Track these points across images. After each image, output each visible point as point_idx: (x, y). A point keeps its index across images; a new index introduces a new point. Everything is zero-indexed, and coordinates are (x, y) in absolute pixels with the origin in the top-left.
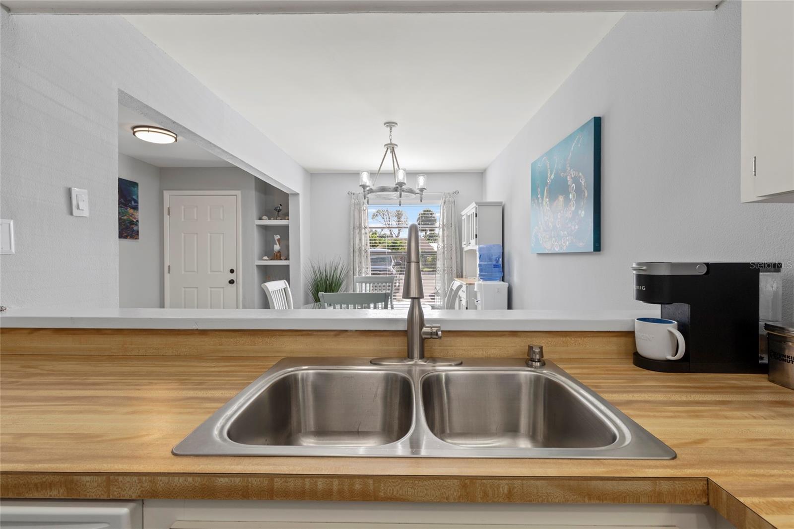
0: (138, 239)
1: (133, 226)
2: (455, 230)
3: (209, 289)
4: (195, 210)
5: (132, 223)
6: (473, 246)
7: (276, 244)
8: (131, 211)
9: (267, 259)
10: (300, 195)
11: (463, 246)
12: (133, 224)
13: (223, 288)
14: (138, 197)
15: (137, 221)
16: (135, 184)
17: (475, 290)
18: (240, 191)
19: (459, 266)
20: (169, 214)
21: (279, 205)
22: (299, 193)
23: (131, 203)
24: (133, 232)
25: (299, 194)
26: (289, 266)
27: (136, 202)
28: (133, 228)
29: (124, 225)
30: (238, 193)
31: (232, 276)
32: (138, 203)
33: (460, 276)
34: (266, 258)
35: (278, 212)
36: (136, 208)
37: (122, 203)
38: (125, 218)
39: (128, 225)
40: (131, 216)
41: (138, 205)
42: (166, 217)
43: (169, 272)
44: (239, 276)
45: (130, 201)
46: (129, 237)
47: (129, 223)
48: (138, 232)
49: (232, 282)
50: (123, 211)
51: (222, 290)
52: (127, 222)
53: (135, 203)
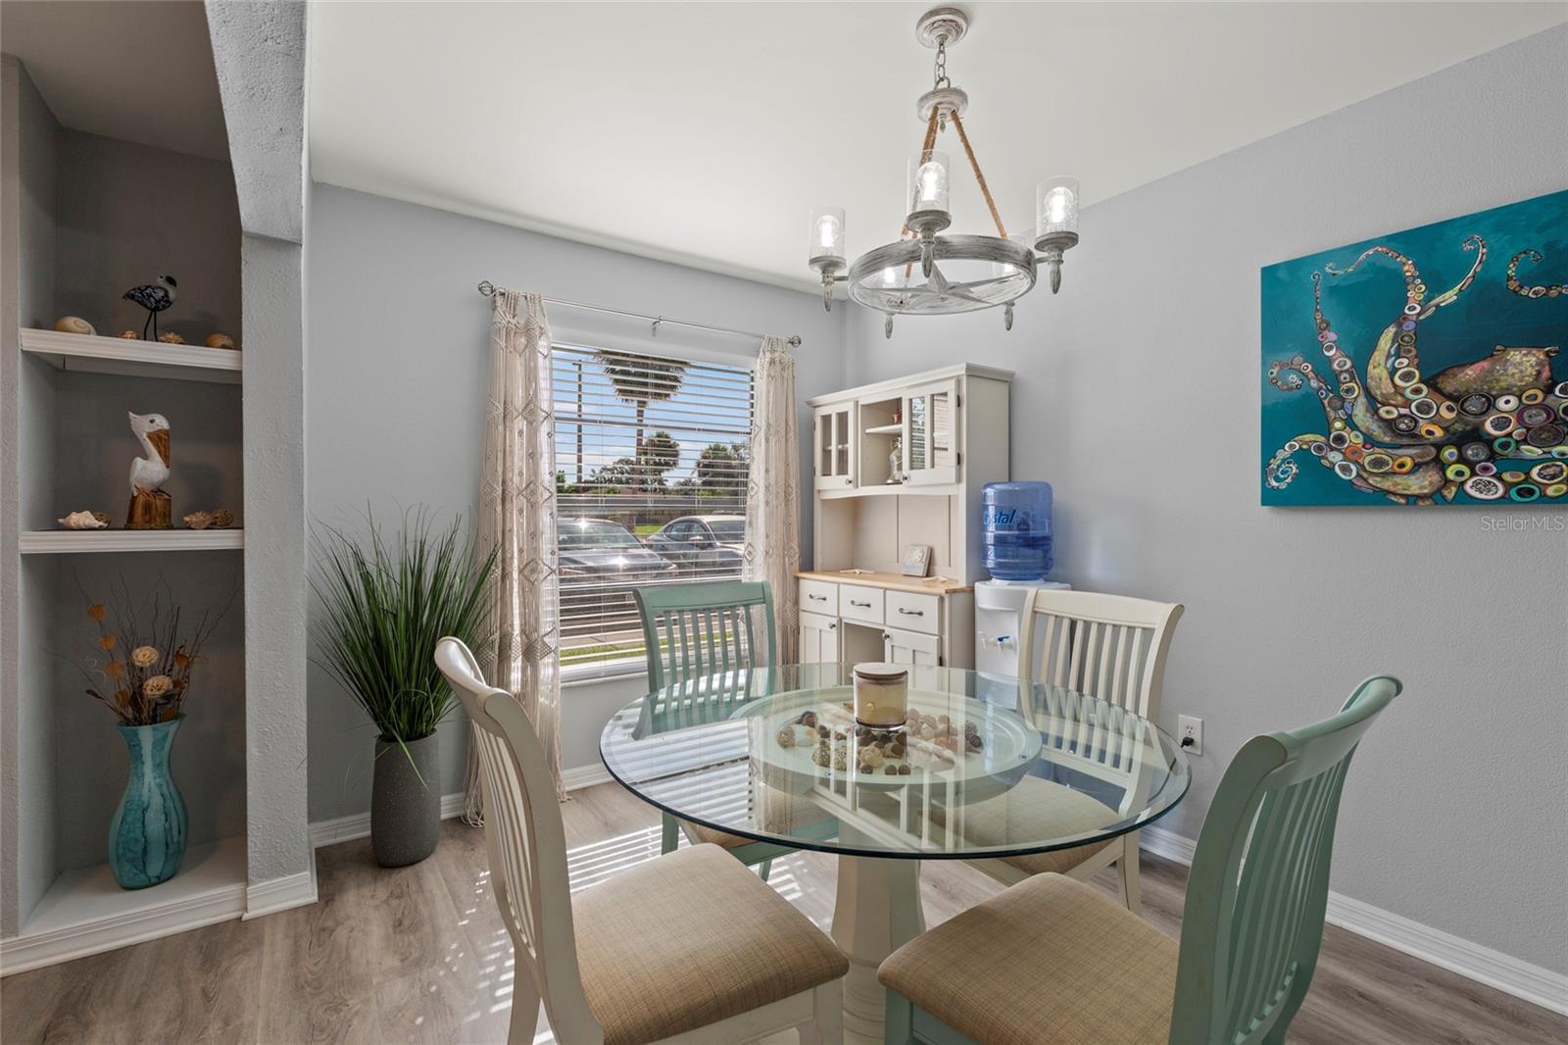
9: (98, 524)
21: (161, 282)
22: (302, 240)
25: (300, 246)
34: (85, 518)
35: (155, 310)
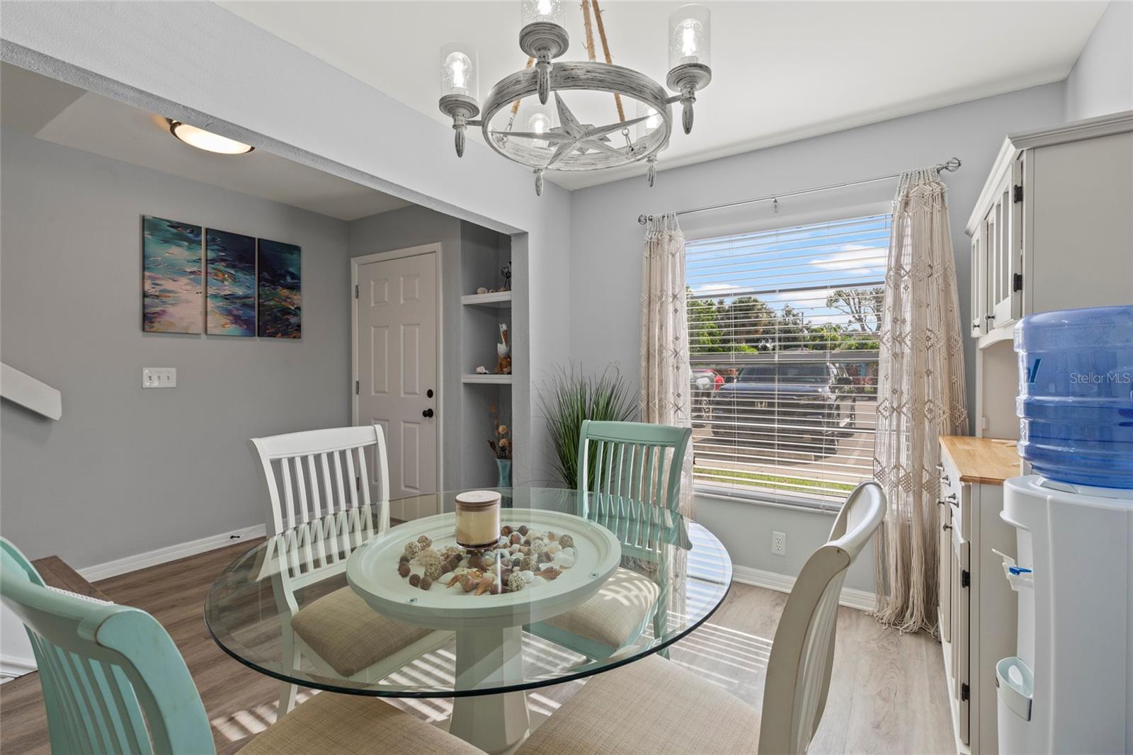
0: (300, 337)
1: (288, 317)
2: (947, 285)
3: (402, 423)
4: (386, 285)
5: (286, 311)
6: (1006, 326)
7: (501, 343)
8: (285, 292)
9: (484, 371)
10: (530, 236)
11: (975, 333)
12: (289, 313)
13: (419, 423)
14: (299, 269)
15: (299, 308)
16: (295, 249)
17: (1006, 515)
18: (440, 244)
19: (961, 397)
20: (357, 297)
21: (508, 264)
22: (527, 231)
23: (285, 279)
24: (288, 326)
25: (527, 233)
26: (510, 385)
27: (296, 277)
28: (288, 320)
29: (269, 315)
30: (437, 246)
31: (429, 404)
32: (299, 279)
33: (964, 428)
34: (481, 369)
35: (508, 277)
36: (296, 287)
37: (266, 280)
38: (272, 303)
39: (279, 314)
40: (285, 301)
41: (300, 283)
42: (355, 302)
43: (357, 393)
44: (439, 404)
45: (284, 277)
46: (280, 335)
47: (279, 311)
48: (299, 326)
49: (429, 413)
50: (268, 292)
51: (418, 425)
52: (275, 310)
53: (292, 278)
